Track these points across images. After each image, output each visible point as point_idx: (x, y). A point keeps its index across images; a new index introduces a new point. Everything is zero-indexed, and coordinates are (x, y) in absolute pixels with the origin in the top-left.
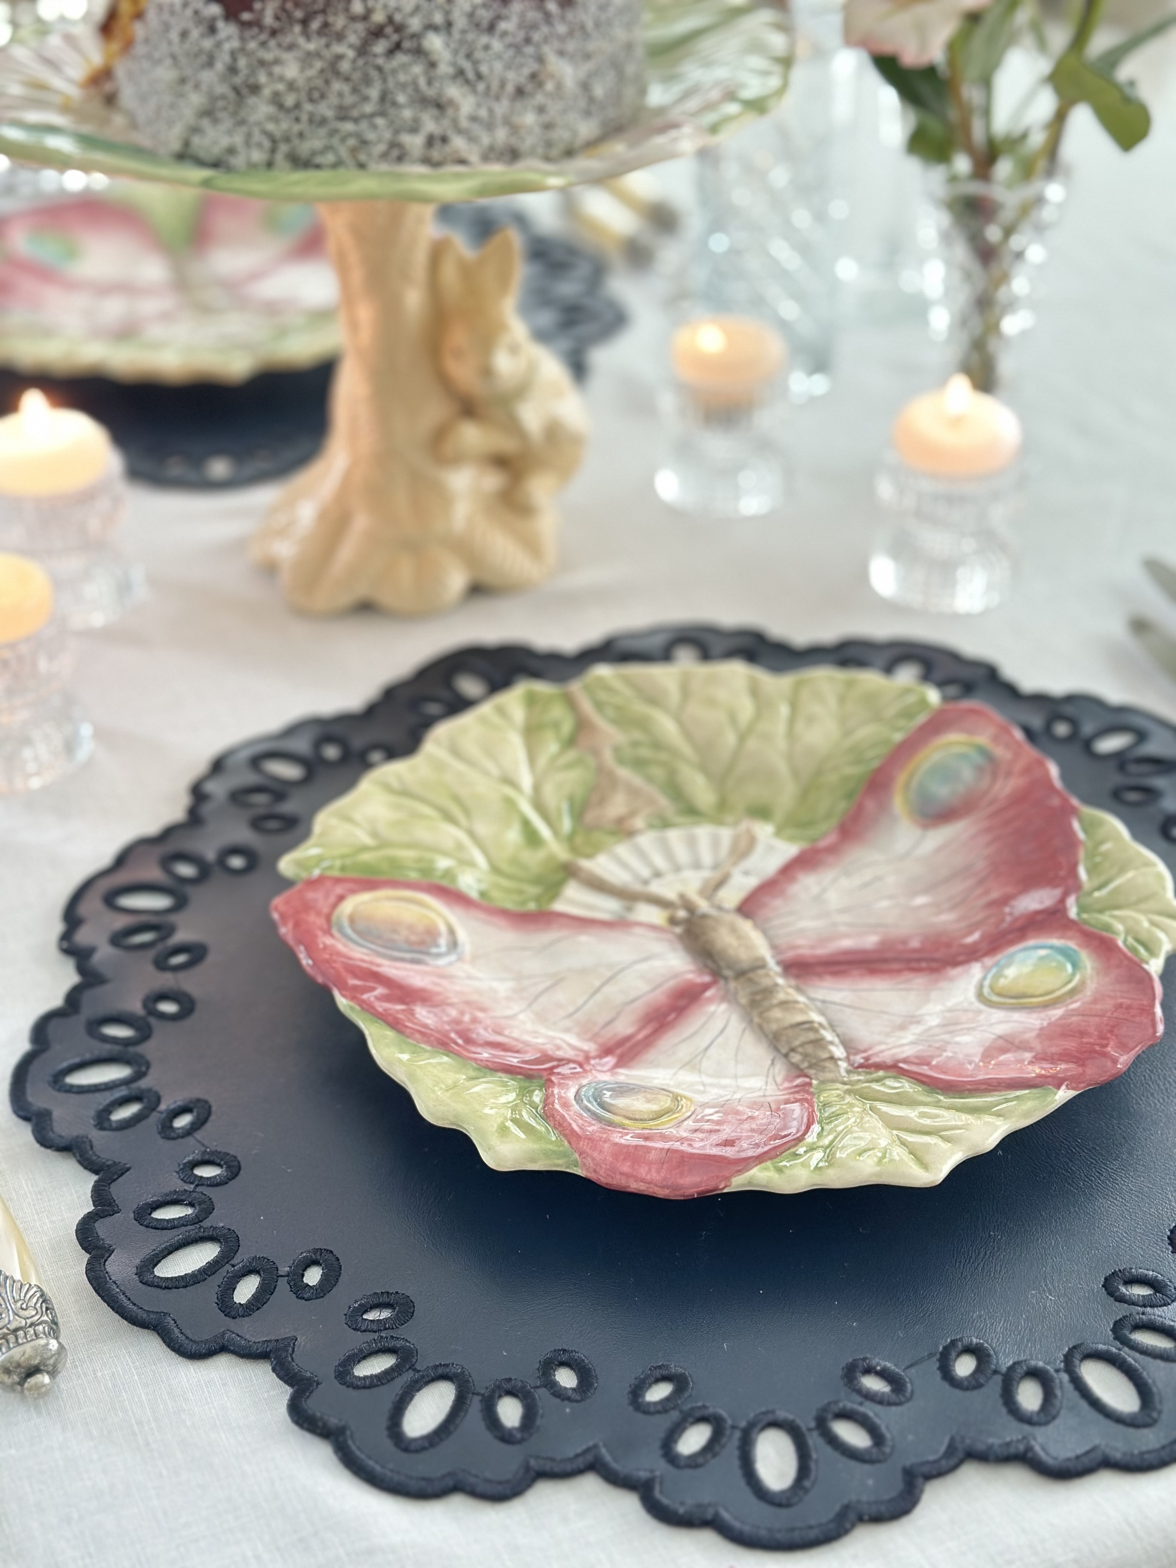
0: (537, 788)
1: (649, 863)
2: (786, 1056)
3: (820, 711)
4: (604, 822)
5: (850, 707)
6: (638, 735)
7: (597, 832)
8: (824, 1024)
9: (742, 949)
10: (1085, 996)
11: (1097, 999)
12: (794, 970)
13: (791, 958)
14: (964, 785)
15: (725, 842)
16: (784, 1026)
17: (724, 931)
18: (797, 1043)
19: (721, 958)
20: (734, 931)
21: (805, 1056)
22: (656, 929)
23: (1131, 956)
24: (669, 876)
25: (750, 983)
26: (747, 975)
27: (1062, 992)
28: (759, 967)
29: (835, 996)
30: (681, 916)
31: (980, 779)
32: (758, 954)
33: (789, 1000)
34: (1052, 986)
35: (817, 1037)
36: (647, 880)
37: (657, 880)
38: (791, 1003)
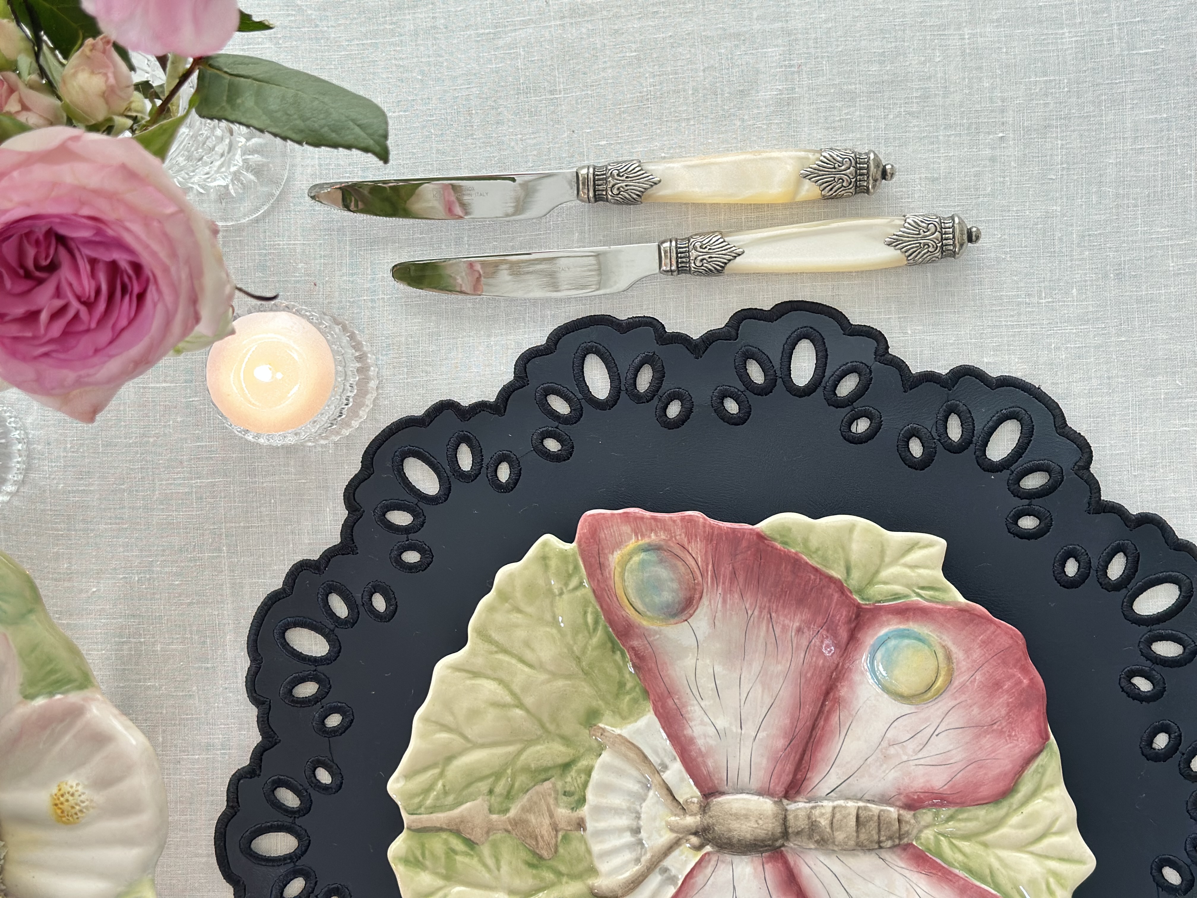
1: (620, 831)
2: (881, 847)
3: (521, 634)
4: (553, 842)
5: (530, 610)
6: (484, 786)
7: (561, 850)
8: (861, 804)
9: (760, 822)
10: (958, 654)
11: (967, 651)
12: (792, 792)
13: (780, 789)
14: (672, 580)
15: (618, 763)
16: (855, 834)
17: (735, 825)
18: (876, 837)
19: (763, 841)
20: (737, 816)
21: (890, 838)
22: (703, 864)
23: (941, 606)
24: (641, 823)
25: (798, 833)
26: (790, 830)
27: (943, 665)
28: (785, 819)
29: (832, 780)
30: (694, 840)
31: (674, 568)
32: (770, 813)
33: (828, 815)
34: (932, 665)
35: (876, 818)
36: (640, 843)
37: (643, 834)
38: (833, 816)
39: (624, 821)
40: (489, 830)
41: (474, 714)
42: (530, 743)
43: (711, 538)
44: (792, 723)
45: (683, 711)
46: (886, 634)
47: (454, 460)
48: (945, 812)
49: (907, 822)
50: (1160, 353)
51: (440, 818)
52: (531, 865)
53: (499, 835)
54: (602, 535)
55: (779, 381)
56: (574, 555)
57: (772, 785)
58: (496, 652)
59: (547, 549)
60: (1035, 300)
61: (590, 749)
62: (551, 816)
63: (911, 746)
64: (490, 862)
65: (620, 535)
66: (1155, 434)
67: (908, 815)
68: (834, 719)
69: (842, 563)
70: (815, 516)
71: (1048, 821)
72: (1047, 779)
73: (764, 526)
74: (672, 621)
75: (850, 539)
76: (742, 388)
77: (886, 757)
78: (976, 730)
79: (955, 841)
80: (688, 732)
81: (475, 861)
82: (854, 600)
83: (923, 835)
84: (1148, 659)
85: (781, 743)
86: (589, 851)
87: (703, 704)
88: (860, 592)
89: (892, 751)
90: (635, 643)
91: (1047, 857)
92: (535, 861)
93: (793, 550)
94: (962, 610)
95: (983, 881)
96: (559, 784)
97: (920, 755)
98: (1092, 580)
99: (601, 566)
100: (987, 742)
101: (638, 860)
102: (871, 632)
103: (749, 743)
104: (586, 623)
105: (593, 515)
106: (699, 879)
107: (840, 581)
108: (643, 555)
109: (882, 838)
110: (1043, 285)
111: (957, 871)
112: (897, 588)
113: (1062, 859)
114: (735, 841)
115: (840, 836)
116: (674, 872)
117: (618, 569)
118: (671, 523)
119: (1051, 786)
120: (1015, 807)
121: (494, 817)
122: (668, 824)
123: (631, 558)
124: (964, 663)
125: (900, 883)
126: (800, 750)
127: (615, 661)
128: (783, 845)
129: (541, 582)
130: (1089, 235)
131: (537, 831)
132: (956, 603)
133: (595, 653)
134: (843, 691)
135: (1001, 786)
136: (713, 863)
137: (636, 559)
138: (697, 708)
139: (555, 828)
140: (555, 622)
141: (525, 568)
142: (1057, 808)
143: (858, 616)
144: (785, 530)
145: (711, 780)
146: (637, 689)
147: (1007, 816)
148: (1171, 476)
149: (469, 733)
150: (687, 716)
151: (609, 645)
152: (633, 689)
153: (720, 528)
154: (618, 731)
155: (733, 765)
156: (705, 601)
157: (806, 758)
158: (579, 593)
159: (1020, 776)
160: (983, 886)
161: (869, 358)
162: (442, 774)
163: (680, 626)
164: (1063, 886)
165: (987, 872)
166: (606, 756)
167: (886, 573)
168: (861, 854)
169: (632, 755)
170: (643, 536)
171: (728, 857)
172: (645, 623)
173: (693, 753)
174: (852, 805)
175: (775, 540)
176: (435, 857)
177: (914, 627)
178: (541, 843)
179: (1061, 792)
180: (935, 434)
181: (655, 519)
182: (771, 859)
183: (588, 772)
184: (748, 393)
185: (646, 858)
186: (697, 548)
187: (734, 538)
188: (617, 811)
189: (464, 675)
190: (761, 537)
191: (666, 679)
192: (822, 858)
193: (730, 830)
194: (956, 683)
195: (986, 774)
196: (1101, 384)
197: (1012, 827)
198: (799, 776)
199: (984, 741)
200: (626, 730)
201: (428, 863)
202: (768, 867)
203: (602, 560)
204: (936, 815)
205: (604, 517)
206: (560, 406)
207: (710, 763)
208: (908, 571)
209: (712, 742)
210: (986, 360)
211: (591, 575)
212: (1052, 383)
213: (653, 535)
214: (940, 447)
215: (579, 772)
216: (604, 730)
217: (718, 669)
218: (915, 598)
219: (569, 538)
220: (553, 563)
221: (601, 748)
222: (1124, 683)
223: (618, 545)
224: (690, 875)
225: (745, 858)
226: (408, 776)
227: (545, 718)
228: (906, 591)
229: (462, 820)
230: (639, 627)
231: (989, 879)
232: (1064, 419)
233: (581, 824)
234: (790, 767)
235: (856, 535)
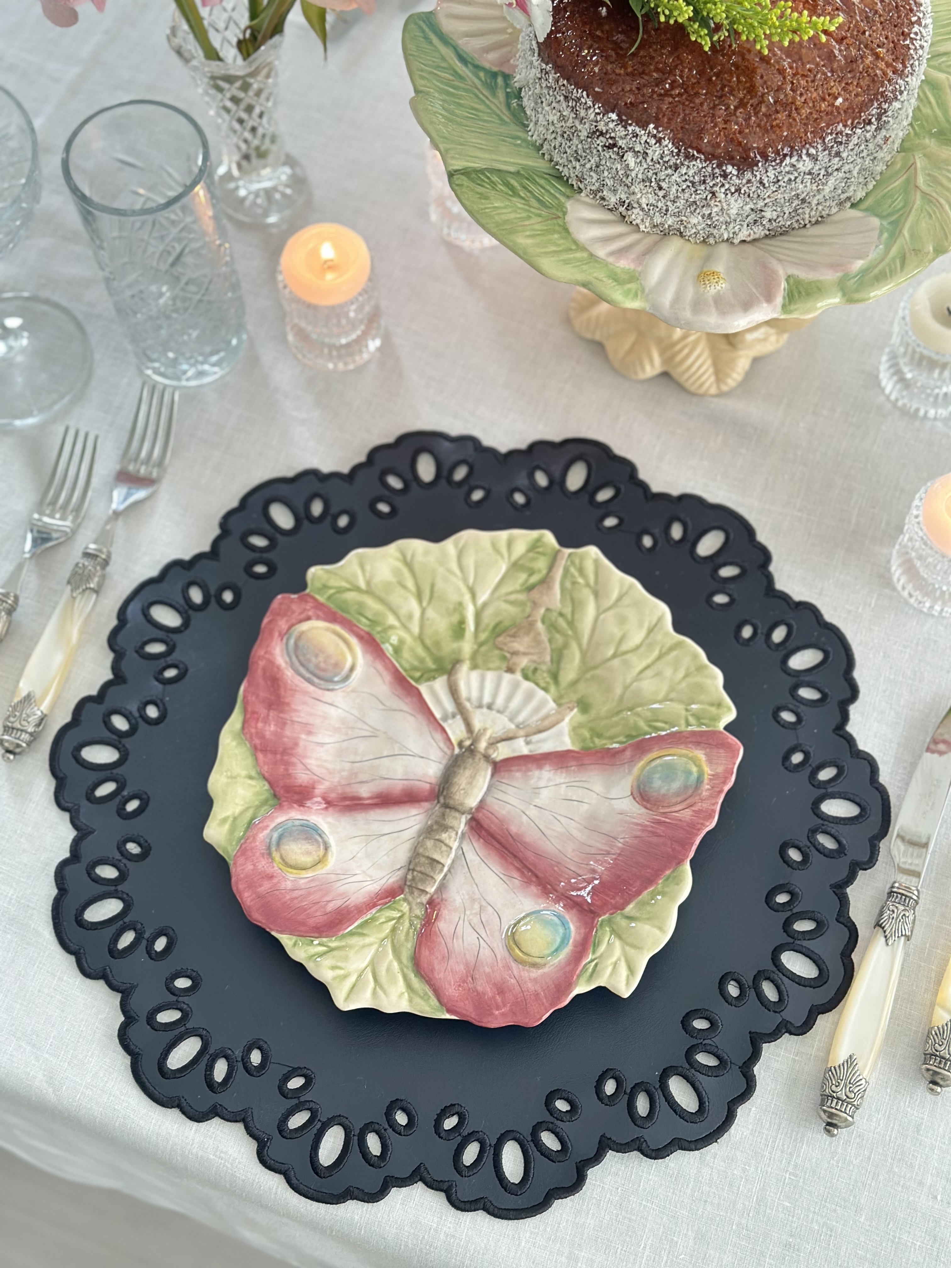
0: (485, 605)
1: (495, 695)
2: (409, 870)
3: (668, 672)
4: (506, 648)
5: (684, 685)
6: (568, 611)
7: (497, 652)
8: (446, 869)
9: (462, 792)
10: (535, 973)
11: (535, 980)
12: (474, 823)
13: (480, 816)
14: (668, 790)
15: (544, 712)
16: (427, 854)
17: (468, 773)
18: (418, 869)
19: (448, 788)
20: (473, 777)
21: (413, 879)
22: (448, 743)
23: (578, 972)
24: (494, 712)
25: (443, 815)
26: (448, 810)
27: (530, 960)
28: (457, 810)
29: (471, 856)
30: (467, 743)
31: (677, 794)
32: (466, 801)
33: (447, 841)
34: (534, 951)
35: (432, 874)
36: (480, 706)
37: (485, 710)
38: (447, 845)
39: (500, 702)
40: (535, 605)
41: (622, 620)
42: (584, 654)
43: (693, 828)
44: (525, 843)
45: (564, 770)
46: (569, 928)
47: (810, 685)
48: (418, 924)
49: (420, 895)
50: (712, 1252)
51: (558, 574)
52: (497, 625)
53: (528, 610)
54: (721, 751)
55: (791, 940)
56: (715, 726)
57: (485, 811)
58: (661, 651)
59: (725, 709)
60: (790, 1170)
61: (561, 697)
62: (525, 654)
63: (476, 920)
64: (513, 597)
65: (717, 764)
66: (646, 1219)
67: (424, 899)
68: (516, 874)
69: (638, 915)
70: (681, 908)
71: (386, 987)
72: (418, 1000)
73: (687, 867)
74: (635, 784)
75: (654, 926)
76: (795, 911)
77: (473, 900)
78: (473, 964)
79: (394, 922)
80: (547, 767)
81: (517, 586)
82: (605, 914)
83: (405, 904)
84: (469, 1134)
85: (514, 829)
86: (489, 669)
87: (564, 786)
88: (610, 921)
89: (477, 906)
90: (628, 753)
91: (360, 976)
92: (497, 630)
93: (660, 881)
94: (569, 985)
95: (361, 926)
96: (544, 667)
97: (467, 923)
98: (547, 1117)
99: (698, 744)
100: (461, 968)
101: (469, 700)
102: (575, 919)
103: (523, 808)
104: (657, 721)
105: (739, 750)
106: (438, 736)
107: (623, 909)
108: (695, 774)
109: (415, 873)
110: (801, 1181)
111: (374, 911)
112: (602, 948)
113: (354, 986)
114: (456, 769)
115: (429, 844)
116: (450, 721)
117: (691, 755)
118: (713, 801)
119: (411, 1000)
120: (405, 970)
121: (542, 611)
122: (485, 730)
123: (696, 765)
124: (527, 975)
125: (378, 874)
126: (503, 840)
127: (618, 736)
128: (438, 802)
129: (702, 697)
130: (831, 1236)
131: (518, 639)
132: (576, 984)
133: (632, 721)
134: (534, 889)
135: (425, 965)
136: (446, 750)
137: (694, 769)
138: (562, 781)
139: (515, 653)
140: (666, 699)
141: (717, 688)
142: (394, 997)
143: (591, 912)
144: (678, 881)
145: (505, 771)
146: (591, 745)
147: (400, 961)
148: (607, 1217)
149: (610, 613)
150: (559, 771)
151: (634, 733)
152: (593, 742)
153: (697, 835)
154: (567, 720)
155: (510, 790)
156: (643, 810)
157: (495, 843)
158: (683, 722)
159: (427, 981)
160: (356, 924)
161: (787, 1015)
162: (588, 585)
163: (629, 788)
164: (335, 978)
165: (365, 932)
166: (552, 705)
167: (617, 944)
168: (409, 855)
169: (547, 723)
170: (710, 779)
171: (444, 762)
172: (641, 763)
173: (530, 766)
174: (448, 862)
175: (673, 871)
176: (533, 560)
177: (567, 950)
178: (508, 639)
179: (403, 1006)
180: (706, 1042)
181: (721, 792)
182: (432, 791)
183: (546, 690)
184: (789, 913)
185: (468, 705)
186: (687, 815)
187: (685, 844)
188: (509, 699)
189: (654, 622)
190: (680, 862)
191: (592, 766)
192: (418, 827)
193: (465, 768)
194: (513, 964)
195: (437, 958)
196: (702, 1193)
197: (391, 962)
198: (483, 832)
199: (462, 967)
200: (565, 726)
201: (531, 555)
202: (427, 786)
203: (702, 745)
204: (417, 917)
205: (735, 756)
206: (825, 774)
207: (518, 775)
208: (614, 959)
209: (532, 782)
210: (754, 1109)
211: (693, 733)
212: (716, 1154)
213: (708, 787)
214: (695, 1042)
215: (548, 683)
216: (572, 710)
217: (586, 807)
218: (590, 957)
219: (727, 728)
220: (713, 710)
221: (559, 705)
222: (457, 1109)
223: (710, 761)
224: (443, 730)
225: (439, 773)
226: (596, 562)
227: (598, 672)
228: (598, 954)
229: (550, 588)
230: (640, 759)
231: (360, 930)
232: (685, 1150)
233: (510, 670)
234: (494, 828)
235: (657, 932)
